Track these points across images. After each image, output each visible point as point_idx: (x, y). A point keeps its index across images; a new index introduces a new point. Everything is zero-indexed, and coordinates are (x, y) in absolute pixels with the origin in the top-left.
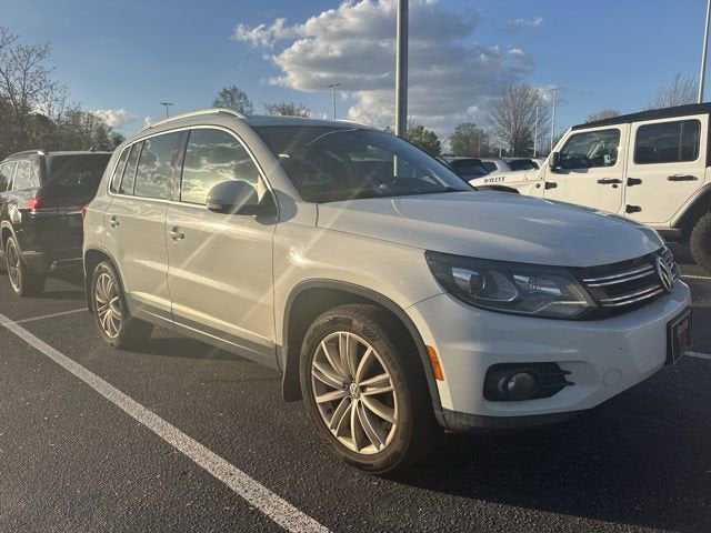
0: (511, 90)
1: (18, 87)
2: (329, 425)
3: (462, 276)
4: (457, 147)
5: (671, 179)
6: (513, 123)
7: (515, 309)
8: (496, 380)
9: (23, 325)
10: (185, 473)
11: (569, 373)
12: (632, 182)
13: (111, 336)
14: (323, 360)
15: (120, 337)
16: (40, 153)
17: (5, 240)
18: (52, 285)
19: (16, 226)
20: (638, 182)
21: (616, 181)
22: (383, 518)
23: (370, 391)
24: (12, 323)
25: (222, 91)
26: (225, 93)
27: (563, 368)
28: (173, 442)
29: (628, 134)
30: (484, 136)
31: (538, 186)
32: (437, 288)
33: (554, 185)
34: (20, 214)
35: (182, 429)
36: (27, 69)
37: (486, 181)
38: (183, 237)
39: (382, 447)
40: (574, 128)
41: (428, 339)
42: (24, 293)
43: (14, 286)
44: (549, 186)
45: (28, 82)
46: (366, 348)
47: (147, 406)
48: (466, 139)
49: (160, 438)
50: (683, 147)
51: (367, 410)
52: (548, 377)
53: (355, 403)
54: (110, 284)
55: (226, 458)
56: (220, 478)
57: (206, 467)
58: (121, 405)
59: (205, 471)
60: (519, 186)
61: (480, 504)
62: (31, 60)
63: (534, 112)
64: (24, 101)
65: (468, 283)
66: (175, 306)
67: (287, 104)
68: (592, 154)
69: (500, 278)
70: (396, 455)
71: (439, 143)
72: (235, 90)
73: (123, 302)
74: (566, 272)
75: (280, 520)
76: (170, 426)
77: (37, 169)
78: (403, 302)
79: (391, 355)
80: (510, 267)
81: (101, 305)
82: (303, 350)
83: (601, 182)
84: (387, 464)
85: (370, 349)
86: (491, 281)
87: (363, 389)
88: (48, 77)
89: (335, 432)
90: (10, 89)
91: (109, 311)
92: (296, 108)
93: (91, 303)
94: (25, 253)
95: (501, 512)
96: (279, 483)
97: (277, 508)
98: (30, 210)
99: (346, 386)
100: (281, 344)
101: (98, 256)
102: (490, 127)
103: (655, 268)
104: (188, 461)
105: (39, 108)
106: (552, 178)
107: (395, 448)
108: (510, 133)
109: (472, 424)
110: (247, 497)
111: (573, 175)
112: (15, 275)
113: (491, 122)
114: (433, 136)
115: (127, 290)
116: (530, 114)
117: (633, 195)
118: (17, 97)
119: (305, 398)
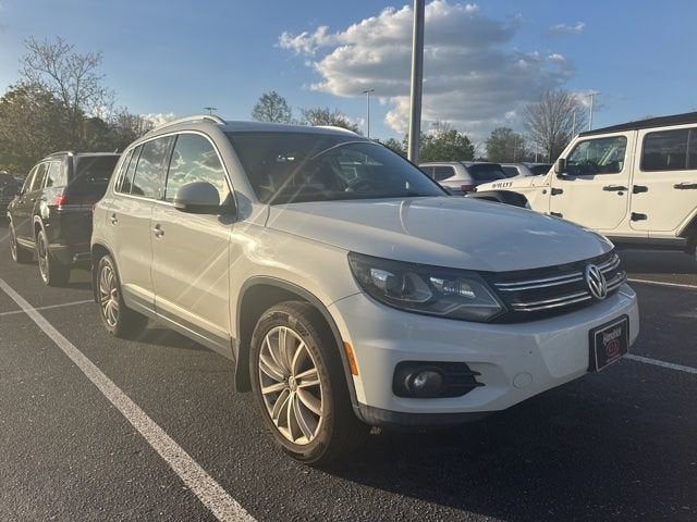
0: (548, 95)
1: (71, 92)
2: (272, 415)
3: (380, 277)
4: (492, 151)
5: (678, 187)
6: (549, 129)
7: (428, 309)
8: (403, 376)
9: (41, 312)
10: (137, 453)
11: (479, 374)
12: (637, 189)
13: (111, 325)
14: (267, 353)
15: (117, 326)
16: (70, 154)
17: (37, 233)
18: (76, 276)
19: (45, 221)
20: (644, 189)
21: (622, 188)
22: (301, 505)
23: (305, 384)
24: (34, 309)
25: (262, 97)
26: (265, 99)
27: (473, 368)
28: (136, 424)
29: (635, 141)
30: (522, 141)
31: (545, 192)
32: (355, 288)
33: (560, 192)
34: (48, 210)
35: (147, 413)
36: (80, 76)
37: (494, 186)
38: (162, 234)
39: (312, 438)
40: (581, 135)
41: (346, 337)
42: (51, 283)
43: (43, 276)
44: (555, 192)
45: (80, 88)
46: (300, 343)
47: (124, 391)
48: (502, 143)
49: (126, 419)
50: (691, 154)
51: (300, 402)
52: (458, 377)
53: (292, 395)
54: (111, 276)
55: (177, 442)
56: (166, 459)
57: (157, 448)
58: (102, 388)
59: (155, 452)
60: (526, 191)
61: (397, 497)
62: (85, 68)
63: (572, 117)
64: (75, 106)
65: (384, 284)
66: (158, 298)
67: (323, 109)
68: (605, 161)
69: (417, 280)
70: (321, 445)
71: (472, 147)
72: (275, 96)
73: (120, 293)
74: (477, 275)
75: (207, 500)
76: (139, 409)
77: (66, 168)
78: (326, 300)
79: (317, 349)
80: (426, 270)
81: (104, 295)
82: (252, 344)
83: (606, 189)
84: (314, 454)
85: (303, 343)
86: (409, 282)
87: (299, 381)
88: (99, 83)
89: (276, 422)
90: (65, 95)
91: (110, 301)
92: (331, 113)
93: (96, 293)
94: (52, 246)
95: (414, 507)
96: (218, 467)
97: (208, 490)
98: (57, 206)
99: (286, 379)
100: (235, 337)
101: (102, 250)
102: (526, 133)
103: (584, 276)
104: (143, 441)
105: (90, 111)
106: (559, 184)
107: (321, 439)
108: (547, 140)
109: (383, 419)
110: (184, 477)
111: (579, 182)
112: (44, 266)
113: (527, 127)
114: (466, 140)
115: (122, 282)
116: (567, 120)
117: (639, 203)
118: (71, 102)
119: (254, 389)
